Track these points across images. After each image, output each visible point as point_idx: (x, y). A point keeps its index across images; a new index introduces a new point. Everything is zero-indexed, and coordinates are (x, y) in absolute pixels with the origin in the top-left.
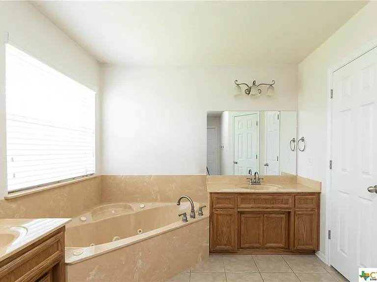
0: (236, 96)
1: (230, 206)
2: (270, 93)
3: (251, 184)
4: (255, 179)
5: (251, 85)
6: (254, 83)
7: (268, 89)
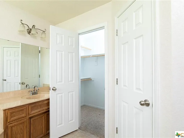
0: (20, 31)
1: (23, 115)
2: (43, 36)
3: (32, 95)
4: (34, 91)
5: (31, 27)
6: (34, 26)
7: (42, 33)
